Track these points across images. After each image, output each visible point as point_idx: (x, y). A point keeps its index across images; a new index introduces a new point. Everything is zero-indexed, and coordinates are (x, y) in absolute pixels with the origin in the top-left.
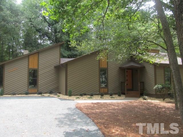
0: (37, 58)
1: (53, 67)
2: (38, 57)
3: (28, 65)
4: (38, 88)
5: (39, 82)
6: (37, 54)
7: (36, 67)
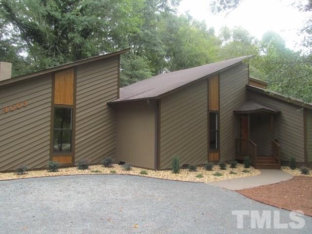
0: (73, 80)
1: (106, 103)
2: (75, 79)
3: (53, 97)
4: (75, 154)
5: (76, 138)
6: (72, 70)
7: (69, 102)
